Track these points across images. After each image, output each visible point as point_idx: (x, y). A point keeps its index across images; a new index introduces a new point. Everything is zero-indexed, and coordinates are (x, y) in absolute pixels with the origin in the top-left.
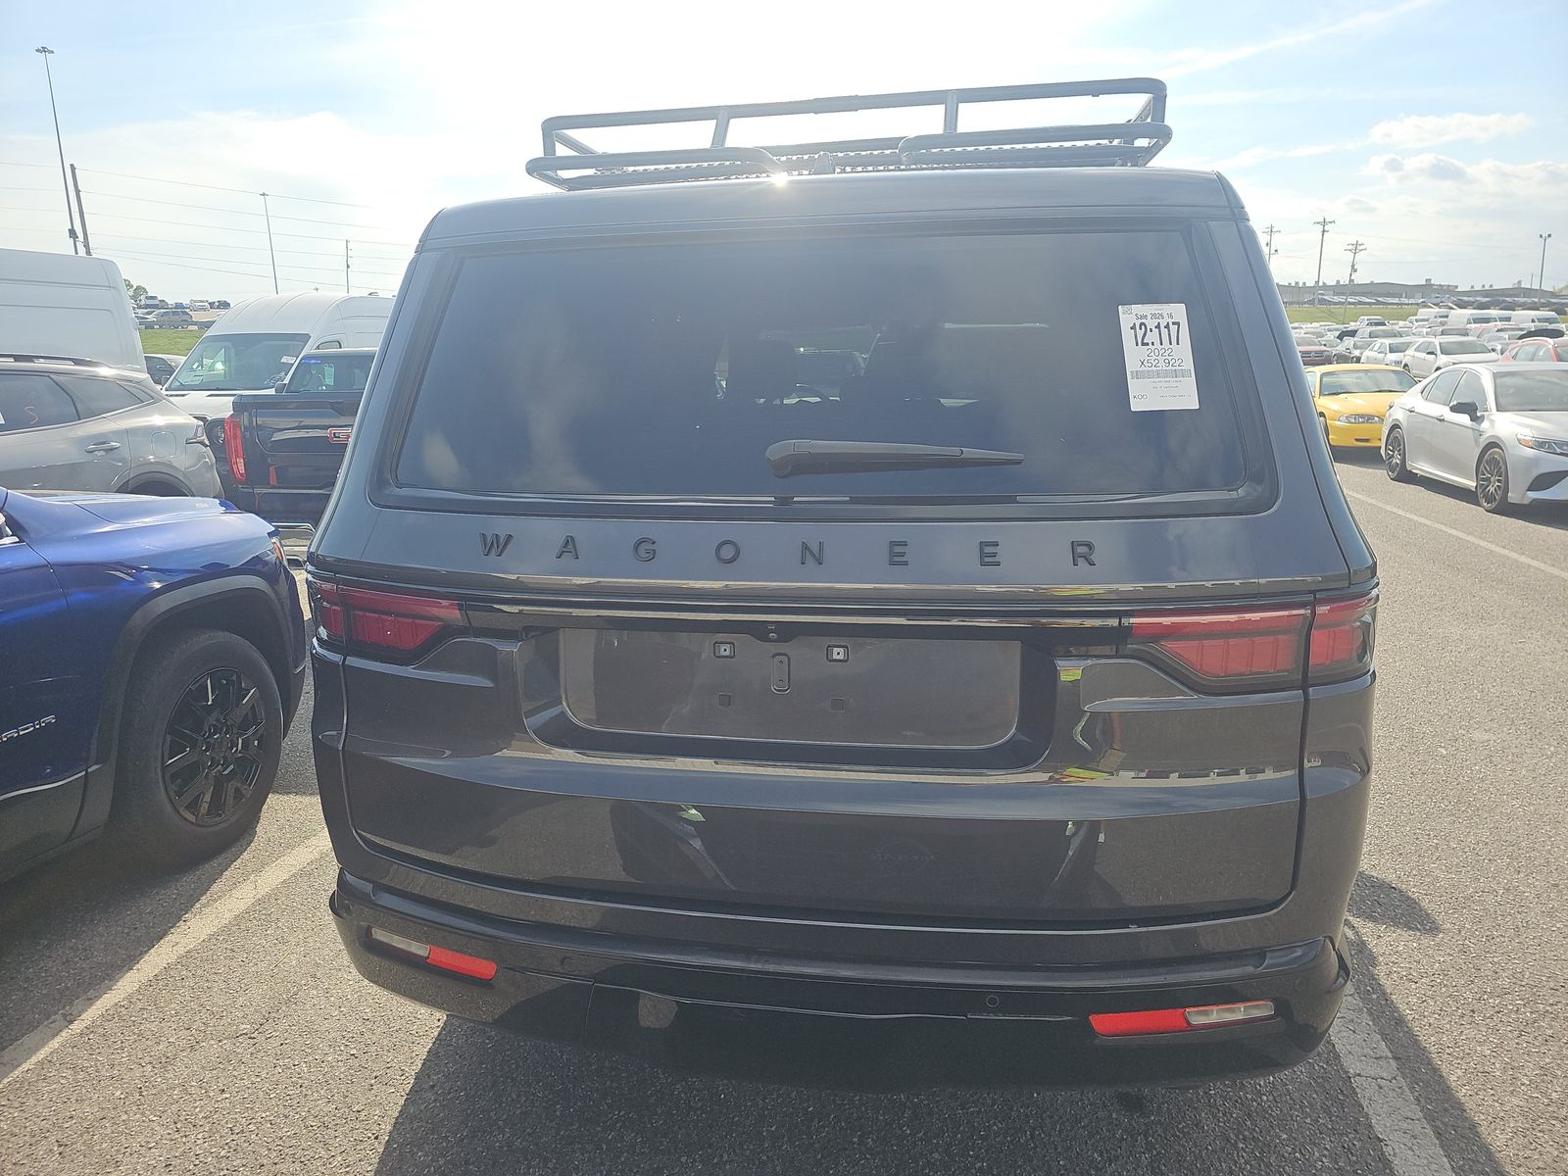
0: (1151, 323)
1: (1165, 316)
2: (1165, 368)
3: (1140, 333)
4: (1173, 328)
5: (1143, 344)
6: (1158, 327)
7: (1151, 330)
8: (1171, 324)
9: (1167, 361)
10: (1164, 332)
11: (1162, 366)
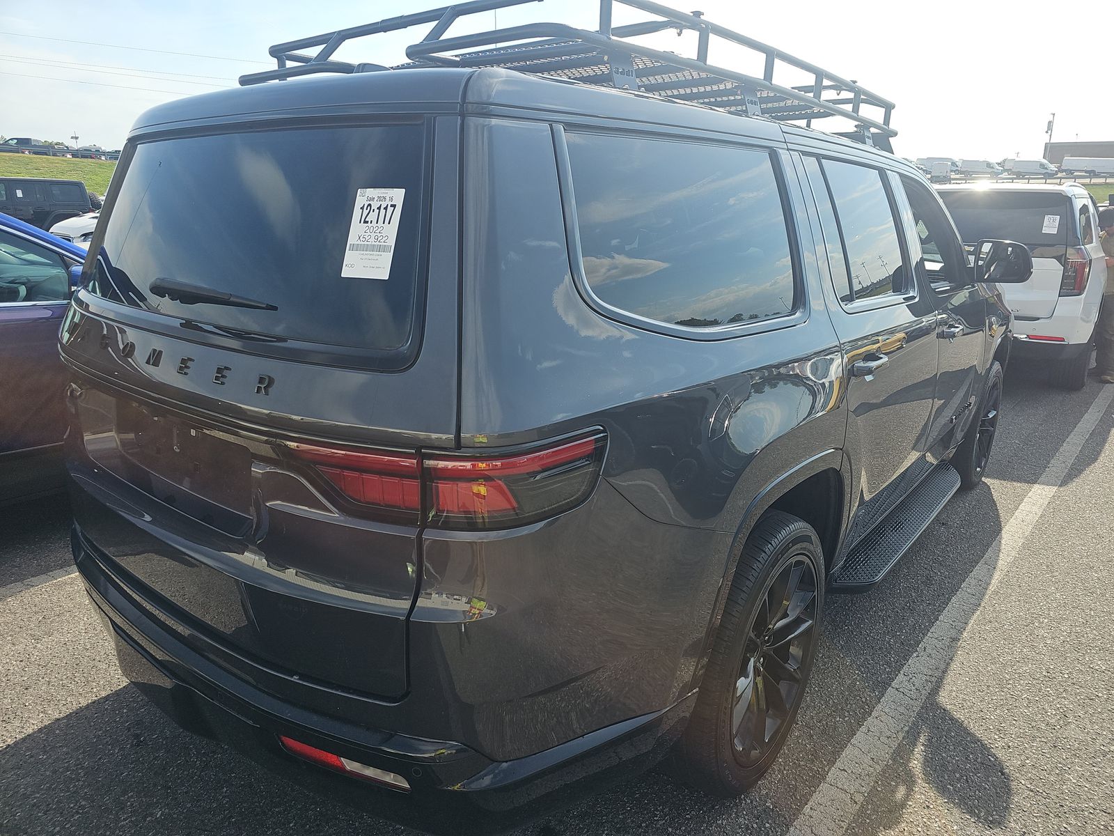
0: (375, 205)
1: (388, 199)
2: (374, 243)
3: (366, 212)
4: (390, 209)
5: (366, 222)
6: (379, 208)
7: (374, 210)
8: (389, 206)
9: (376, 237)
10: (383, 211)
11: (372, 241)
